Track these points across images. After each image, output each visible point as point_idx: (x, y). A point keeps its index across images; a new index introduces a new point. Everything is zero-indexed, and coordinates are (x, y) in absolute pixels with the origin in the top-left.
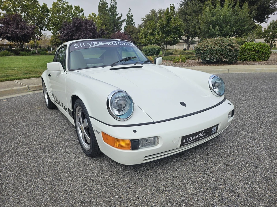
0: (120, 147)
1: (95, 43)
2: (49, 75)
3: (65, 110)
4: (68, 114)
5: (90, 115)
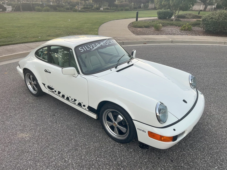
1: (94, 45)
2: (46, 71)
3: (78, 105)
4: (86, 109)
5: (133, 118)
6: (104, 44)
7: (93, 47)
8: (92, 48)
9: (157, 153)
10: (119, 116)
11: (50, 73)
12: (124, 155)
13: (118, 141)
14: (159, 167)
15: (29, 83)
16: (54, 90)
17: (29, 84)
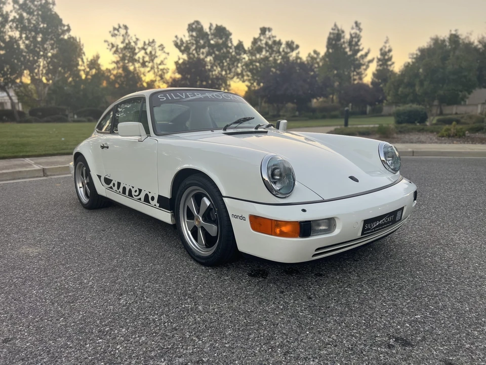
0: (282, 234)
1: (189, 94)
2: (103, 147)
3: (144, 201)
4: (155, 205)
5: (224, 194)
6: (213, 96)
7: (187, 96)
8: (184, 97)
9: (283, 284)
10: (205, 199)
11: (108, 147)
12: (205, 283)
13: (203, 261)
14: (274, 303)
15: (81, 185)
16: (111, 185)
17: (81, 187)
